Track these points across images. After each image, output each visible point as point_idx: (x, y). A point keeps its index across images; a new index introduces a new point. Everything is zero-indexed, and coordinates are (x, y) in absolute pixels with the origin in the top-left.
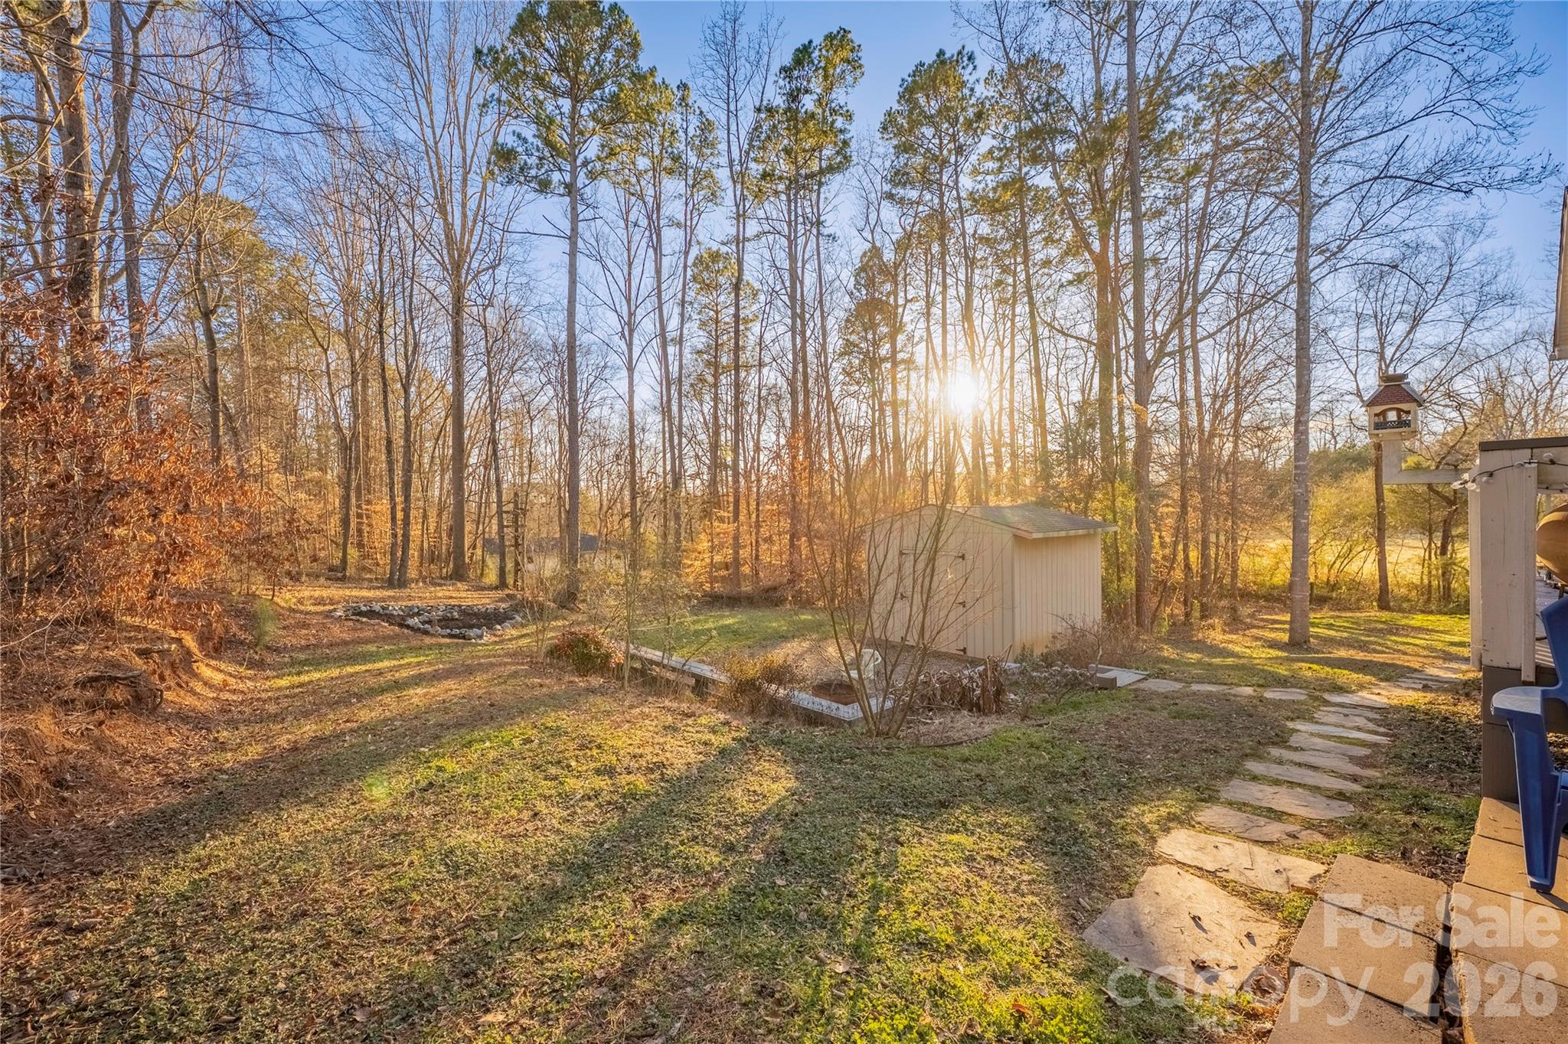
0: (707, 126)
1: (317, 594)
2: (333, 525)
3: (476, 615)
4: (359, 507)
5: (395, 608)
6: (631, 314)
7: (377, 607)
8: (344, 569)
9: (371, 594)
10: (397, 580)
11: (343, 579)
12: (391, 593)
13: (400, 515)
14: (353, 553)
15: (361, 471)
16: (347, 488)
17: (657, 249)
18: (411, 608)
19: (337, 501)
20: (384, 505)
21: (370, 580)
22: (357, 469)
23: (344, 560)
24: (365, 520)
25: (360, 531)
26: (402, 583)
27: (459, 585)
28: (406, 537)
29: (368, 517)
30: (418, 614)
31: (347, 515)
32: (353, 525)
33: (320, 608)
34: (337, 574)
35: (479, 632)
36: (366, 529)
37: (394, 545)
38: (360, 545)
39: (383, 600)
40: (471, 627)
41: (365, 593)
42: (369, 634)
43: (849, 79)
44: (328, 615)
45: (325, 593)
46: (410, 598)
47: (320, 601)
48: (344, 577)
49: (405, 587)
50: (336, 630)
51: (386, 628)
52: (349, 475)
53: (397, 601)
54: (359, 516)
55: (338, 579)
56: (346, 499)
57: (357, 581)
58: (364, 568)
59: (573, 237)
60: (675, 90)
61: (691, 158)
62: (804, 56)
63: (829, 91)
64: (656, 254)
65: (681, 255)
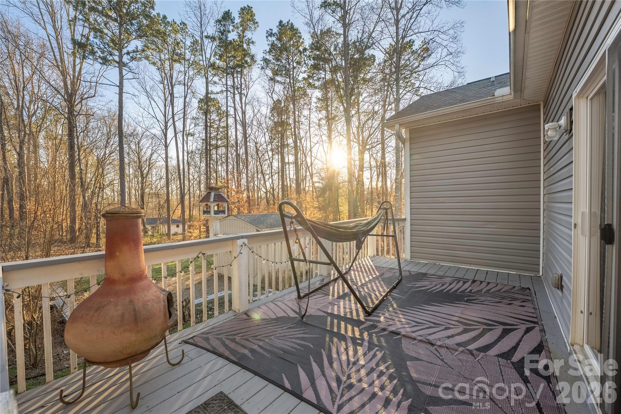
6: (166, 123)
43: (253, 27)
59: (121, 86)
60: (179, 25)
61: (188, 55)
62: (227, 16)
63: (243, 32)
64: (171, 96)
65: (183, 97)
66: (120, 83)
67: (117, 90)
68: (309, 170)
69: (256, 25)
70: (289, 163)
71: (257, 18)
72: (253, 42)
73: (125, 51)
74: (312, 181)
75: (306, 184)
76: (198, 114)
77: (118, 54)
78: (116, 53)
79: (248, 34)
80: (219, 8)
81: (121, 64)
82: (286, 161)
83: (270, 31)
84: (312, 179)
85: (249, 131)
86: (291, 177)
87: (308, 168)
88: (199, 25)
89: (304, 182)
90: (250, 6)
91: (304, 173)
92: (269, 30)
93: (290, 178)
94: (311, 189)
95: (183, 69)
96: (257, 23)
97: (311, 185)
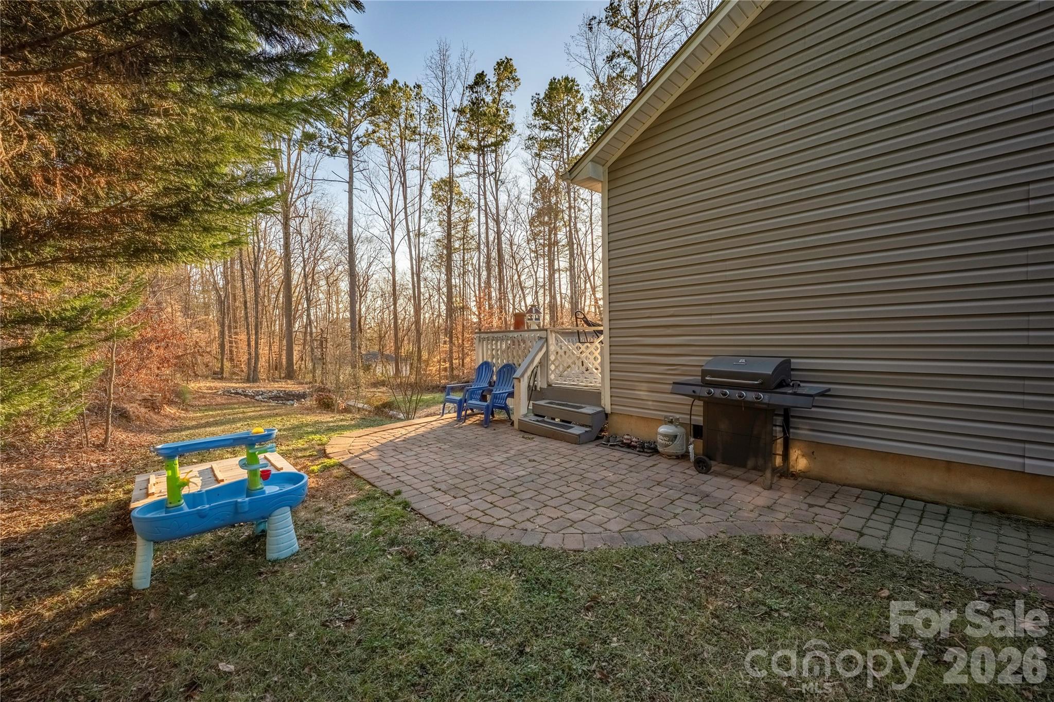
0: (433, 109)
1: (208, 385)
2: (215, 348)
3: (293, 395)
4: (230, 337)
5: (250, 392)
6: (393, 220)
7: (240, 391)
8: (222, 373)
9: (237, 385)
10: (252, 378)
11: (222, 379)
12: (248, 385)
13: (253, 343)
14: (227, 364)
15: (231, 315)
16: (223, 325)
17: (404, 184)
18: (258, 392)
19: (217, 333)
20: (243, 337)
21: (237, 379)
22: (228, 314)
23: (222, 368)
24: (234, 345)
25: (231, 351)
26: (255, 380)
27: (289, 381)
28: (257, 355)
29: (236, 343)
30: (262, 394)
31: (223, 341)
32: (227, 347)
33: (210, 391)
34: (218, 375)
35: (292, 402)
36: (235, 350)
37: (249, 359)
38: (232, 360)
39: (244, 388)
40: (288, 400)
41: (234, 385)
42: (235, 401)
43: (513, 86)
44: (215, 393)
45: (212, 385)
46: (258, 387)
47: (210, 388)
48: (222, 377)
49: (256, 382)
50: (219, 399)
51: (243, 399)
52: (223, 318)
53: (251, 388)
54: (231, 342)
55: (219, 379)
56: (222, 333)
57: (230, 380)
58: (234, 373)
59: (351, 182)
60: (413, 88)
61: (424, 128)
62: (480, 79)
63: (500, 95)
64: (403, 187)
65: (419, 186)
66: (350, 178)
67: (346, 186)
68: (590, 281)
69: (517, 82)
70: (559, 270)
71: (518, 74)
72: (512, 106)
73: (354, 136)
74: (595, 296)
75: (585, 302)
76: (432, 204)
77: (347, 141)
78: (345, 139)
79: (506, 96)
80: (467, 64)
81: (351, 153)
82: (556, 267)
83: (537, 96)
84: (594, 294)
85: (502, 227)
86: (563, 291)
87: (589, 278)
88: (441, 89)
89: (583, 298)
90: (509, 58)
91: (583, 286)
92: (535, 95)
93: (561, 294)
94: (593, 310)
95: (418, 150)
96: (518, 80)
97: (593, 303)
